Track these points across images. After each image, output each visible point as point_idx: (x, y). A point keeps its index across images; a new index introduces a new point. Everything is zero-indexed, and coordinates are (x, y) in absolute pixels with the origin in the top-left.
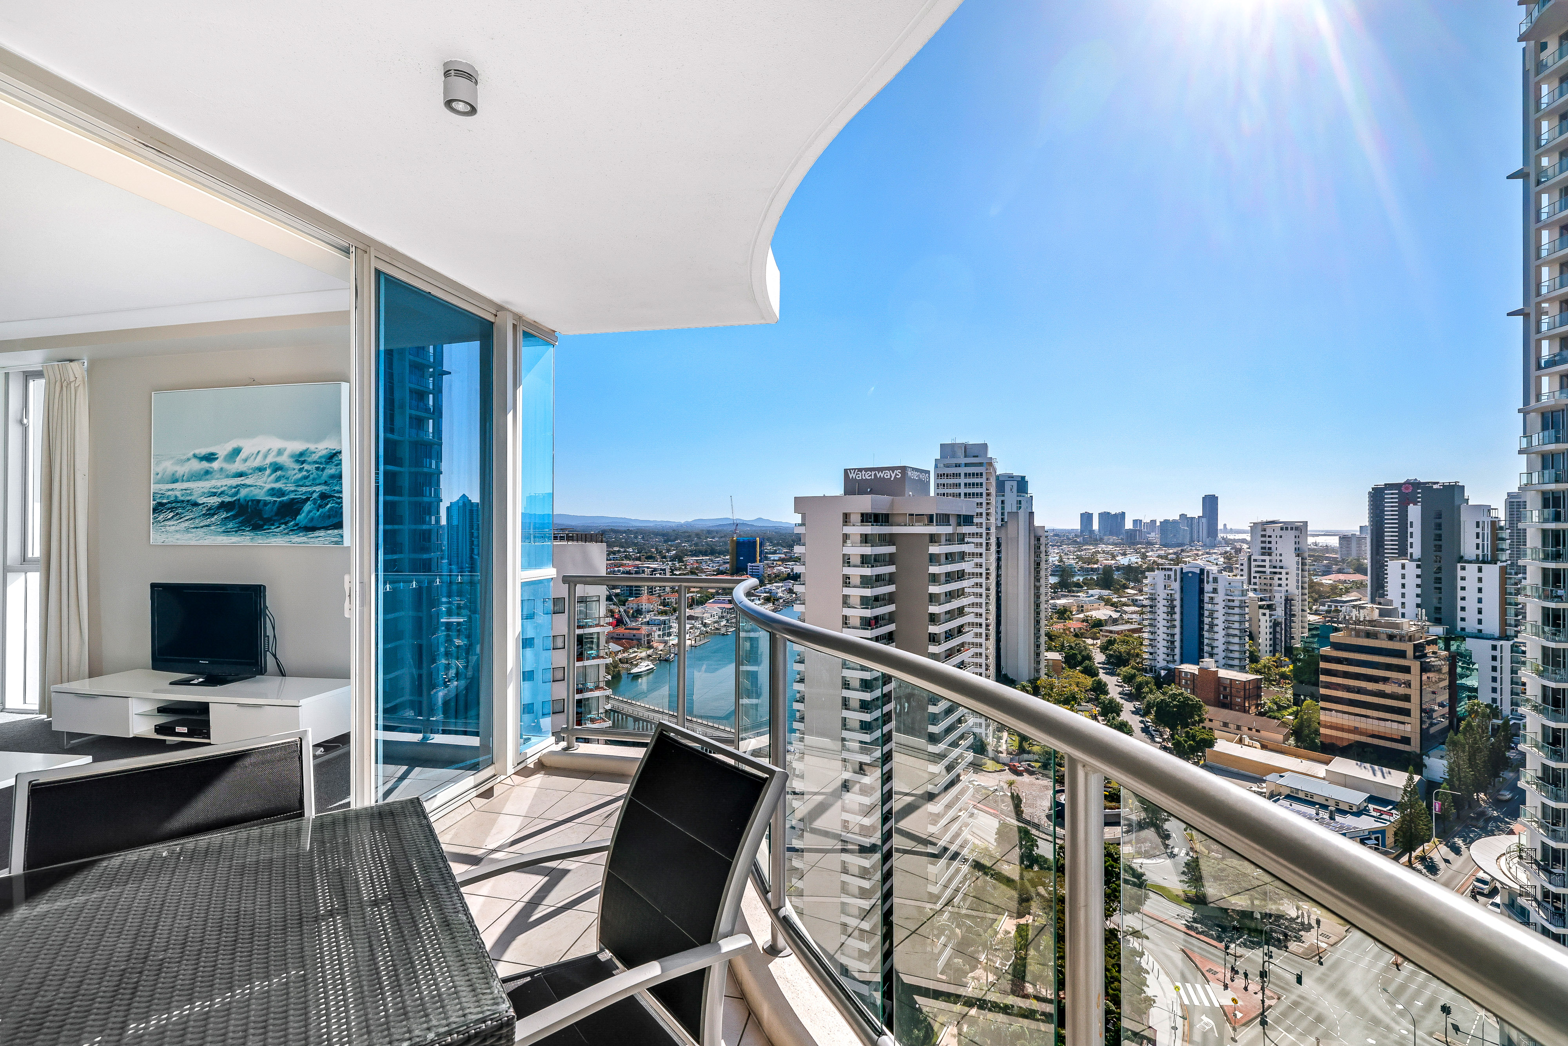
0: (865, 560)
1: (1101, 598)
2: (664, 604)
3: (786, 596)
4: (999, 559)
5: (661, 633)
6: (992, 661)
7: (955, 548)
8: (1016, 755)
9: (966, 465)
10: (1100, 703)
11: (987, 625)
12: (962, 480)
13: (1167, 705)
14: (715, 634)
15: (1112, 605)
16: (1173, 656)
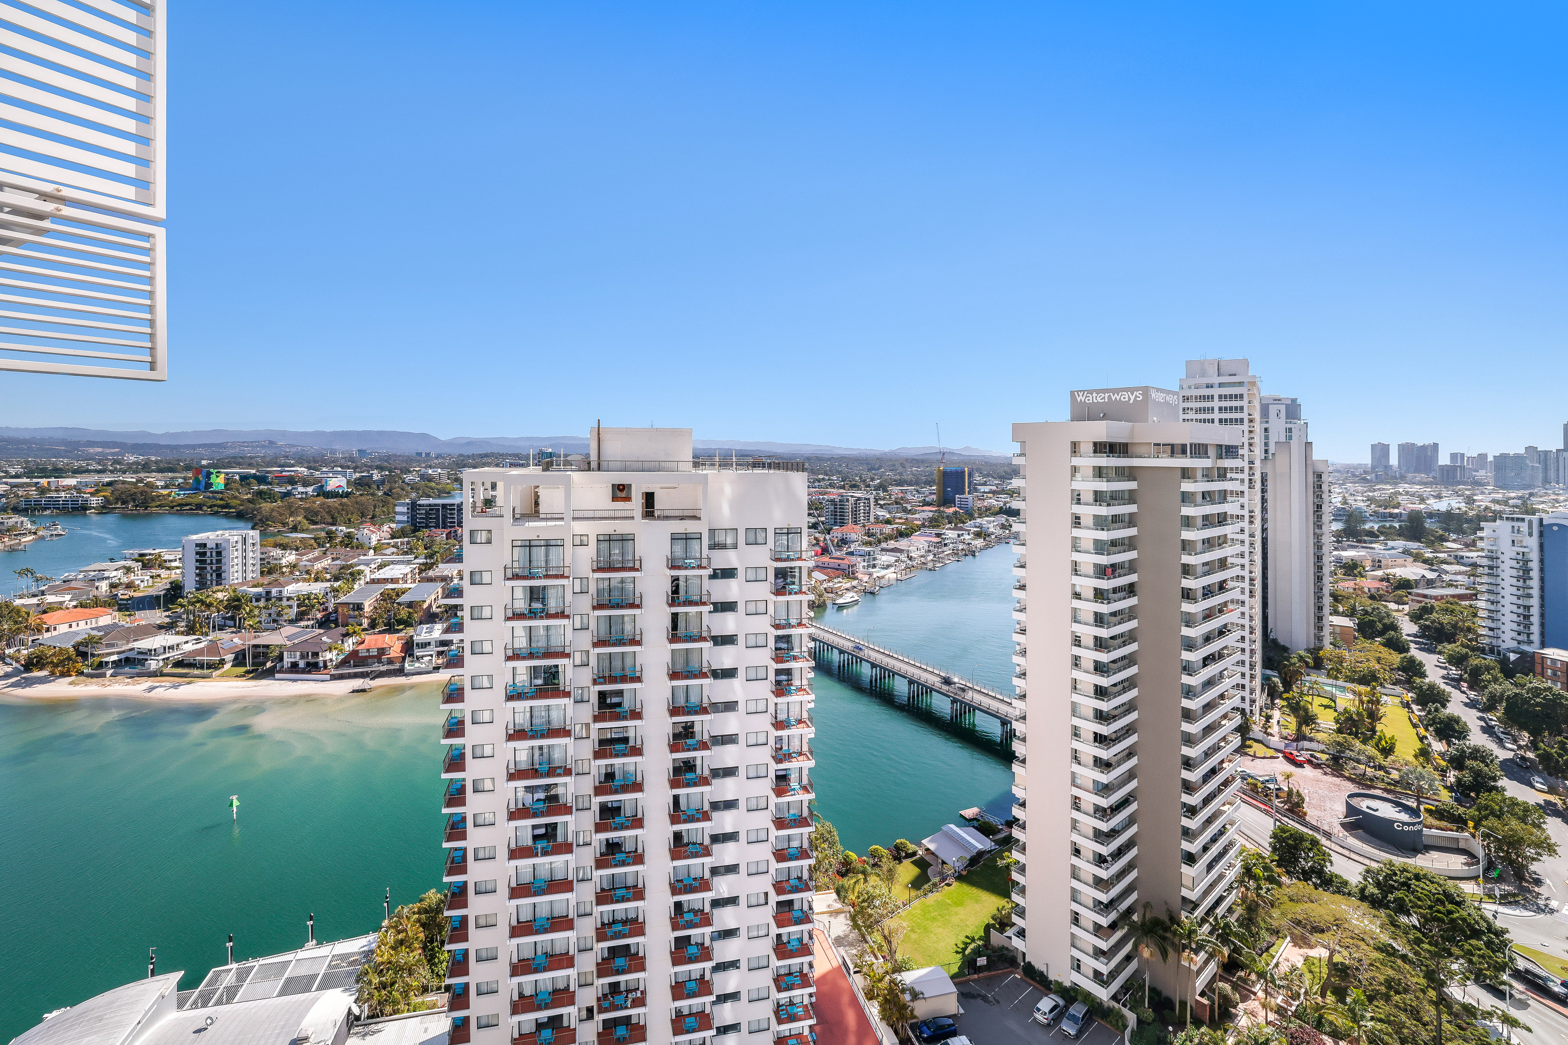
0: (1099, 497)
1: (1406, 552)
2: (869, 535)
3: (999, 531)
4: (1264, 500)
5: (866, 564)
6: (1258, 623)
7: (1216, 486)
8: (1293, 741)
9: (1221, 385)
10: (1414, 688)
11: (1252, 580)
12: (1216, 404)
13: (1526, 701)
14: (922, 568)
15: (1425, 561)
16: (1528, 635)
